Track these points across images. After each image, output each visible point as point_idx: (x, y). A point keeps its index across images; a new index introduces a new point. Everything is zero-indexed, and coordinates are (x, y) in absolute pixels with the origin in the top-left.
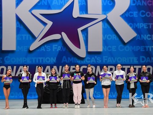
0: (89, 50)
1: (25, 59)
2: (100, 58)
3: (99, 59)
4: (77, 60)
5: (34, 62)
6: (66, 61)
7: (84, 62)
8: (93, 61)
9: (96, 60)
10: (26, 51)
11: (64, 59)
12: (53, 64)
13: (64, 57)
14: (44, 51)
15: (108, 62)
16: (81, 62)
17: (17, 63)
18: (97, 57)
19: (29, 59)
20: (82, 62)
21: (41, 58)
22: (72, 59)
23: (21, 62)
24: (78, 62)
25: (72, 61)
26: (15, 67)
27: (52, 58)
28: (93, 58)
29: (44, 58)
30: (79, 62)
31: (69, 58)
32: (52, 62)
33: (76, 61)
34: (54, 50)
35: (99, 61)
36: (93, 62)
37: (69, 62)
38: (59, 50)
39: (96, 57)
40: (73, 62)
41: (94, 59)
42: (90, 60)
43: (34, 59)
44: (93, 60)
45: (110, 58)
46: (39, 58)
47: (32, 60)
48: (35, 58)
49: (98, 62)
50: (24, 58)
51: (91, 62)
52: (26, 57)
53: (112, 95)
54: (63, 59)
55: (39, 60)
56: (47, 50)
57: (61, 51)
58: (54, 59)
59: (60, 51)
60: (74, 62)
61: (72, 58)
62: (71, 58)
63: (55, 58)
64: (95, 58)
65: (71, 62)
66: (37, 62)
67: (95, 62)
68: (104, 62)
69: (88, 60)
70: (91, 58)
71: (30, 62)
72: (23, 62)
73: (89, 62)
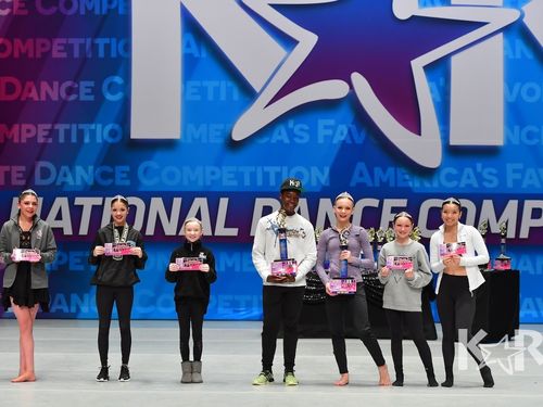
0: (453, 142)
1: (213, 173)
2: (494, 171)
3: (490, 174)
4: (407, 177)
5: (247, 182)
6: (366, 179)
7: (436, 184)
8: (469, 182)
9: (479, 177)
10: (220, 141)
11: (361, 175)
12: (318, 190)
13: (361, 166)
14: (287, 141)
15: (524, 185)
16: (422, 184)
17: (186, 186)
18: (483, 167)
19: (230, 172)
20: (428, 186)
21: (272, 170)
22: (391, 174)
23: (201, 183)
24: (411, 184)
25: (388, 181)
26: (177, 202)
27: (315, 170)
28: (468, 171)
29: (285, 169)
30: (416, 184)
31: (378, 171)
32: (314, 183)
33: (405, 180)
34: (321, 140)
35: (491, 182)
36: (469, 186)
37: (377, 184)
38: (343, 138)
39: (479, 166)
40: (392, 184)
41: (472, 175)
42: (458, 178)
43: (247, 170)
44: (468, 179)
45: (531, 171)
46: (266, 169)
47: (239, 177)
48: (253, 169)
49: (486, 184)
50: (209, 169)
51: (462, 185)
52: (219, 163)
53: (537, 309)
54: (356, 173)
55: (266, 175)
56: (297, 140)
57: (349, 142)
58: (322, 171)
59: (344, 141)
60: (396, 184)
61: (391, 170)
62: (384, 170)
63: (327, 170)
64: (474, 169)
65: (384, 185)
66: (260, 182)
67: (476, 185)
68: (510, 184)
69: (449, 177)
70: (461, 171)
71: (235, 183)
72: (208, 183)
73: (454, 184)
